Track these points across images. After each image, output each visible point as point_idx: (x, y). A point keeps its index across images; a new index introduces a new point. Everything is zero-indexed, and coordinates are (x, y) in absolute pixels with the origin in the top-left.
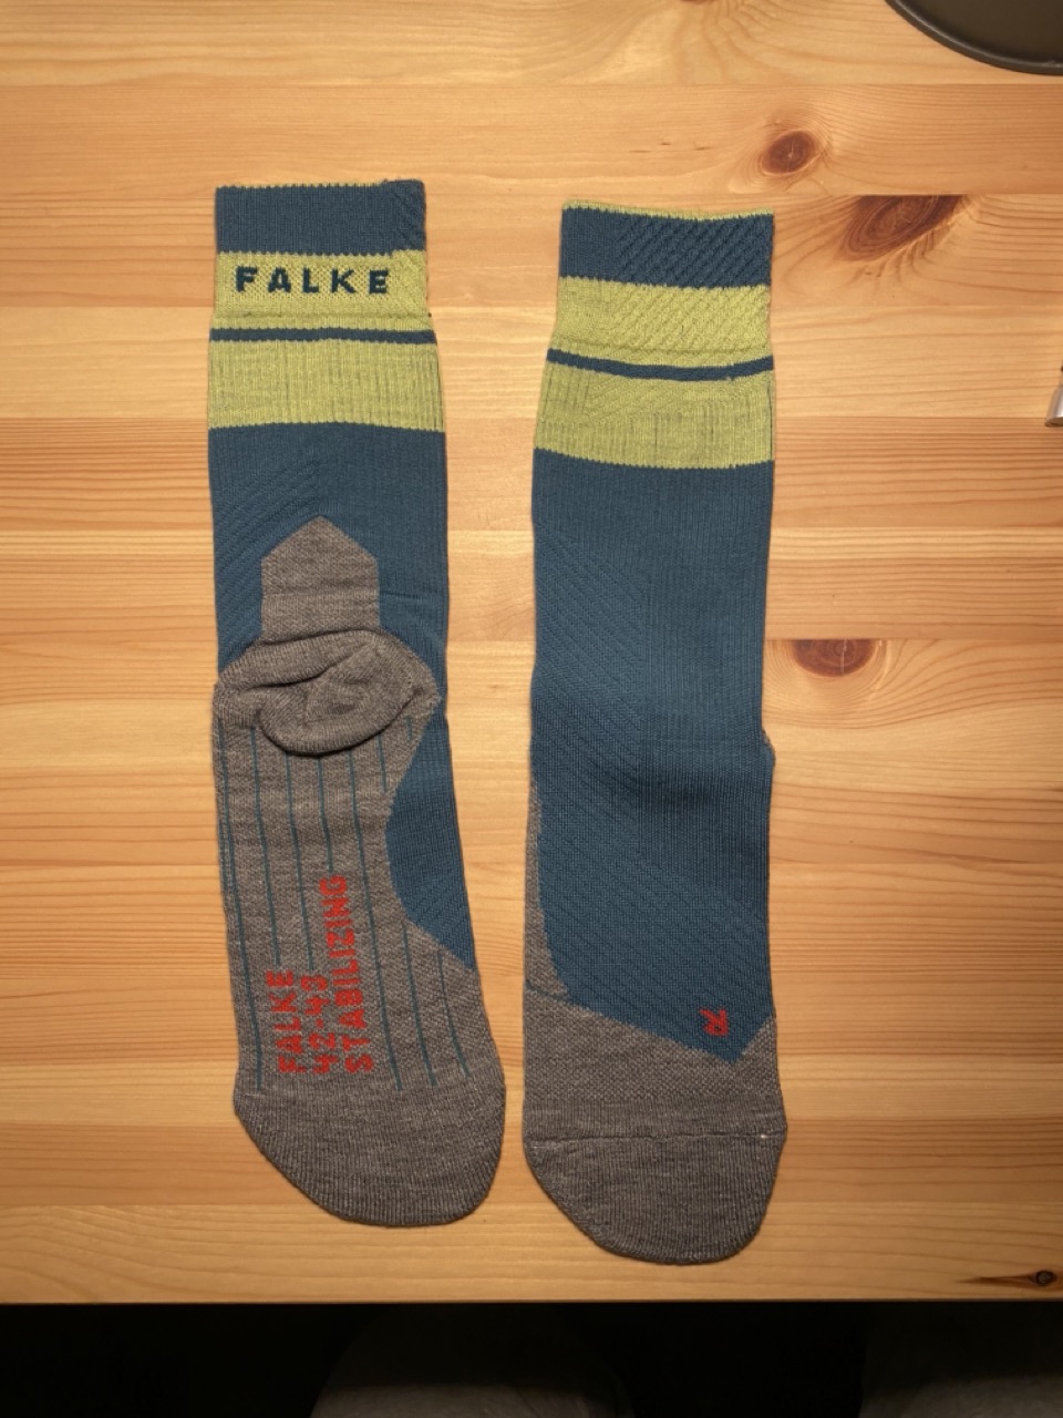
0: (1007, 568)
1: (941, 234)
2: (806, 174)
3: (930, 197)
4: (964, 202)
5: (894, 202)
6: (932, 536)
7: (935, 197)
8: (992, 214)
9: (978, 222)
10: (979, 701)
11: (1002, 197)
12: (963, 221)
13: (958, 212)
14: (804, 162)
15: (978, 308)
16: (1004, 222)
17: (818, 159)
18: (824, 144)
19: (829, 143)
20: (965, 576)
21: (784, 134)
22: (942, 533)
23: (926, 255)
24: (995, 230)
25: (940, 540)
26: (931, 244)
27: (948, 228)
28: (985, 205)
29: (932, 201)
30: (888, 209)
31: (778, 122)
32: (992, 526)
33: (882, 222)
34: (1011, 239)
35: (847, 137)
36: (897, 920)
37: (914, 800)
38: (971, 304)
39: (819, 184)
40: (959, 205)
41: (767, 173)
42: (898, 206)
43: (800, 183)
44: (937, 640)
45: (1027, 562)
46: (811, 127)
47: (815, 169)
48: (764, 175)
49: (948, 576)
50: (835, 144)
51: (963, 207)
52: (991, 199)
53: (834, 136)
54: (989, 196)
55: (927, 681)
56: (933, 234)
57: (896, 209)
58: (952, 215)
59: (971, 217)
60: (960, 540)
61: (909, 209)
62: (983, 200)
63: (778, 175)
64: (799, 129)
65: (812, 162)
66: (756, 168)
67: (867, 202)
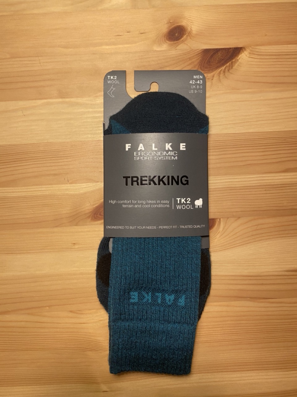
0: (265, 189)
1: (235, 62)
2: (183, 41)
3: (230, 48)
4: (243, 50)
5: (217, 51)
6: (236, 179)
7: (232, 48)
8: (254, 54)
9: (249, 57)
10: (257, 239)
11: (258, 47)
12: (243, 57)
13: (241, 54)
14: (182, 37)
15: (250, 90)
16: (259, 57)
17: (187, 36)
18: (189, 29)
19: (191, 29)
20: (249, 193)
21: (173, 26)
22: (240, 177)
23: (230, 71)
24: (256, 60)
25: (239, 180)
26: (231, 66)
27: (238, 60)
28: (251, 51)
29: (231, 49)
30: (214, 54)
31: (171, 22)
32: (259, 173)
33: (212, 59)
34: (262, 63)
35: (197, 26)
36: (229, 322)
37: (233, 278)
38: (247, 89)
39: (188, 45)
40: (241, 51)
41: (168, 42)
42: (219, 53)
43: (181, 45)
44: (239, 218)
45: (272, 186)
46: (184, 23)
47: (186, 39)
48: (167, 43)
49: (242, 193)
50: (193, 29)
51: (243, 52)
52: (253, 48)
53: (192, 26)
54: (252, 47)
55: (237, 233)
56: (232, 62)
57: (218, 53)
58: (239, 55)
59: (246, 56)
60: (246, 179)
61: (222, 53)
62: (250, 48)
63: (172, 42)
64: (179, 24)
65: (185, 37)
66: (164, 40)
67: (206, 51)
